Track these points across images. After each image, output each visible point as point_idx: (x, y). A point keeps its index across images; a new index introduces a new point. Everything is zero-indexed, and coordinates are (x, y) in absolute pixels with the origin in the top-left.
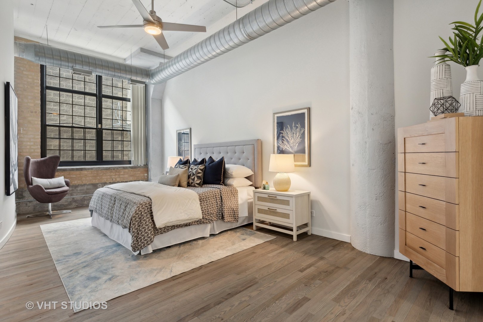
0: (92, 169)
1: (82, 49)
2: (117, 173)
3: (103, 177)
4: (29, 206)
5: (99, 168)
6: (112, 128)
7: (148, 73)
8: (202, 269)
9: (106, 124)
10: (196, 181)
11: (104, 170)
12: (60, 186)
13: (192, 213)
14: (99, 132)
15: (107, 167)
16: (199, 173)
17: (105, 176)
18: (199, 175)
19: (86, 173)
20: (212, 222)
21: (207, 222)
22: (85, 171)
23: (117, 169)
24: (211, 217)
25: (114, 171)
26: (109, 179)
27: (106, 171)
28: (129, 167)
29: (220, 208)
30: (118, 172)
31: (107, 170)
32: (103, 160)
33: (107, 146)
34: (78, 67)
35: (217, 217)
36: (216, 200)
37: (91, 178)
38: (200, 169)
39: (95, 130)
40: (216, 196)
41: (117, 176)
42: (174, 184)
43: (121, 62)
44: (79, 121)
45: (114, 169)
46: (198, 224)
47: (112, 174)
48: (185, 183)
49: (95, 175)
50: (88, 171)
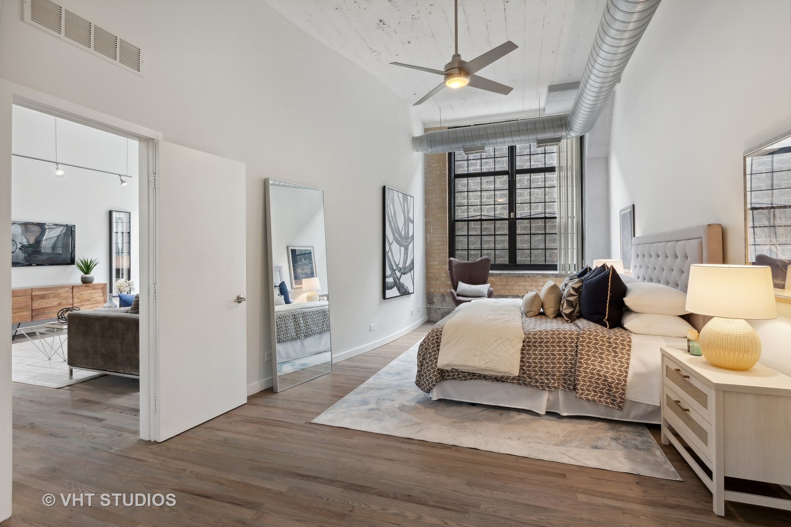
0: (500, 275)
1: (488, 116)
2: (534, 283)
3: (515, 288)
4: (438, 314)
5: (509, 274)
6: (530, 215)
7: (562, 122)
8: (450, 449)
9: (522, 211)
10: (565, 309)
11: (516, 277)
12: (479, 295)
13: (494, 362)
14: (512, 223)
15: (520, 274)
16: (571, 295)
17: (516, 286)
18: (571, 299)
19: (493, 279)
20: (547, 389)
21: (537, 386)
22: (492, 277)
23: (534, 276)
24: (548, 379)
25: (529, 280)
26: (522, 291)
27: (518, 278)
28: (552, 274)
29: (571, 368)
30: (536, 282)
31: (520, 277)
32: (517, 263)
33: (522, 242)
34: (468, 145)
35: (565, 383)
36: (565, 351)
37: (499, 288)
38: (573, 288)
39: (507, 221)
40: (565, 342)
41: (533, 287)
42: (530, 310)
43: (536, 115)
44: (488, 213)
45: (529, 277)
46: (519, 384)
47: (526, 284)
48: (550, 311)
49: (504, 283)
50: (495, 277)
